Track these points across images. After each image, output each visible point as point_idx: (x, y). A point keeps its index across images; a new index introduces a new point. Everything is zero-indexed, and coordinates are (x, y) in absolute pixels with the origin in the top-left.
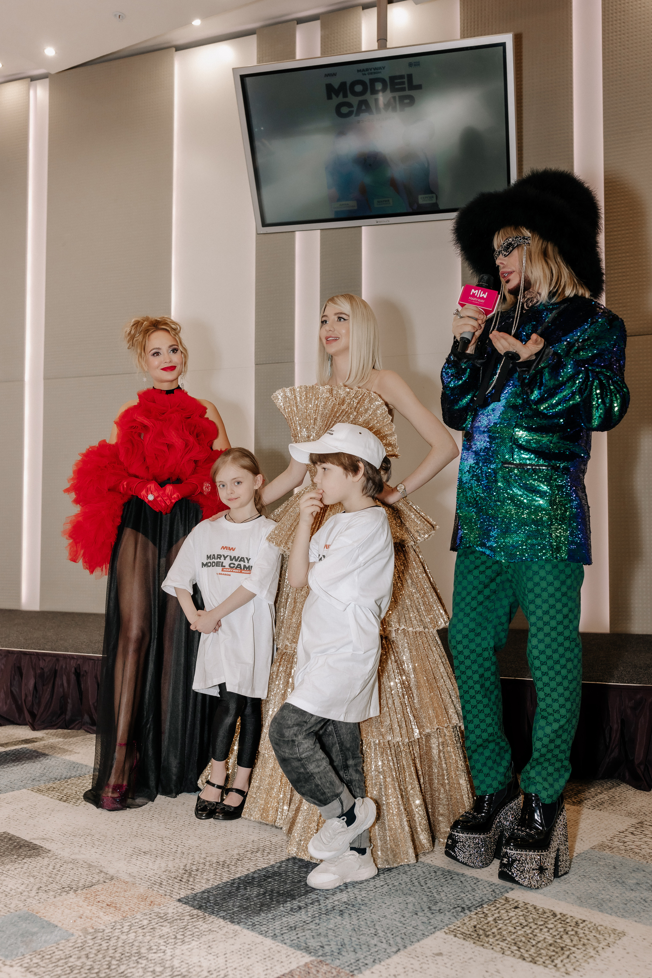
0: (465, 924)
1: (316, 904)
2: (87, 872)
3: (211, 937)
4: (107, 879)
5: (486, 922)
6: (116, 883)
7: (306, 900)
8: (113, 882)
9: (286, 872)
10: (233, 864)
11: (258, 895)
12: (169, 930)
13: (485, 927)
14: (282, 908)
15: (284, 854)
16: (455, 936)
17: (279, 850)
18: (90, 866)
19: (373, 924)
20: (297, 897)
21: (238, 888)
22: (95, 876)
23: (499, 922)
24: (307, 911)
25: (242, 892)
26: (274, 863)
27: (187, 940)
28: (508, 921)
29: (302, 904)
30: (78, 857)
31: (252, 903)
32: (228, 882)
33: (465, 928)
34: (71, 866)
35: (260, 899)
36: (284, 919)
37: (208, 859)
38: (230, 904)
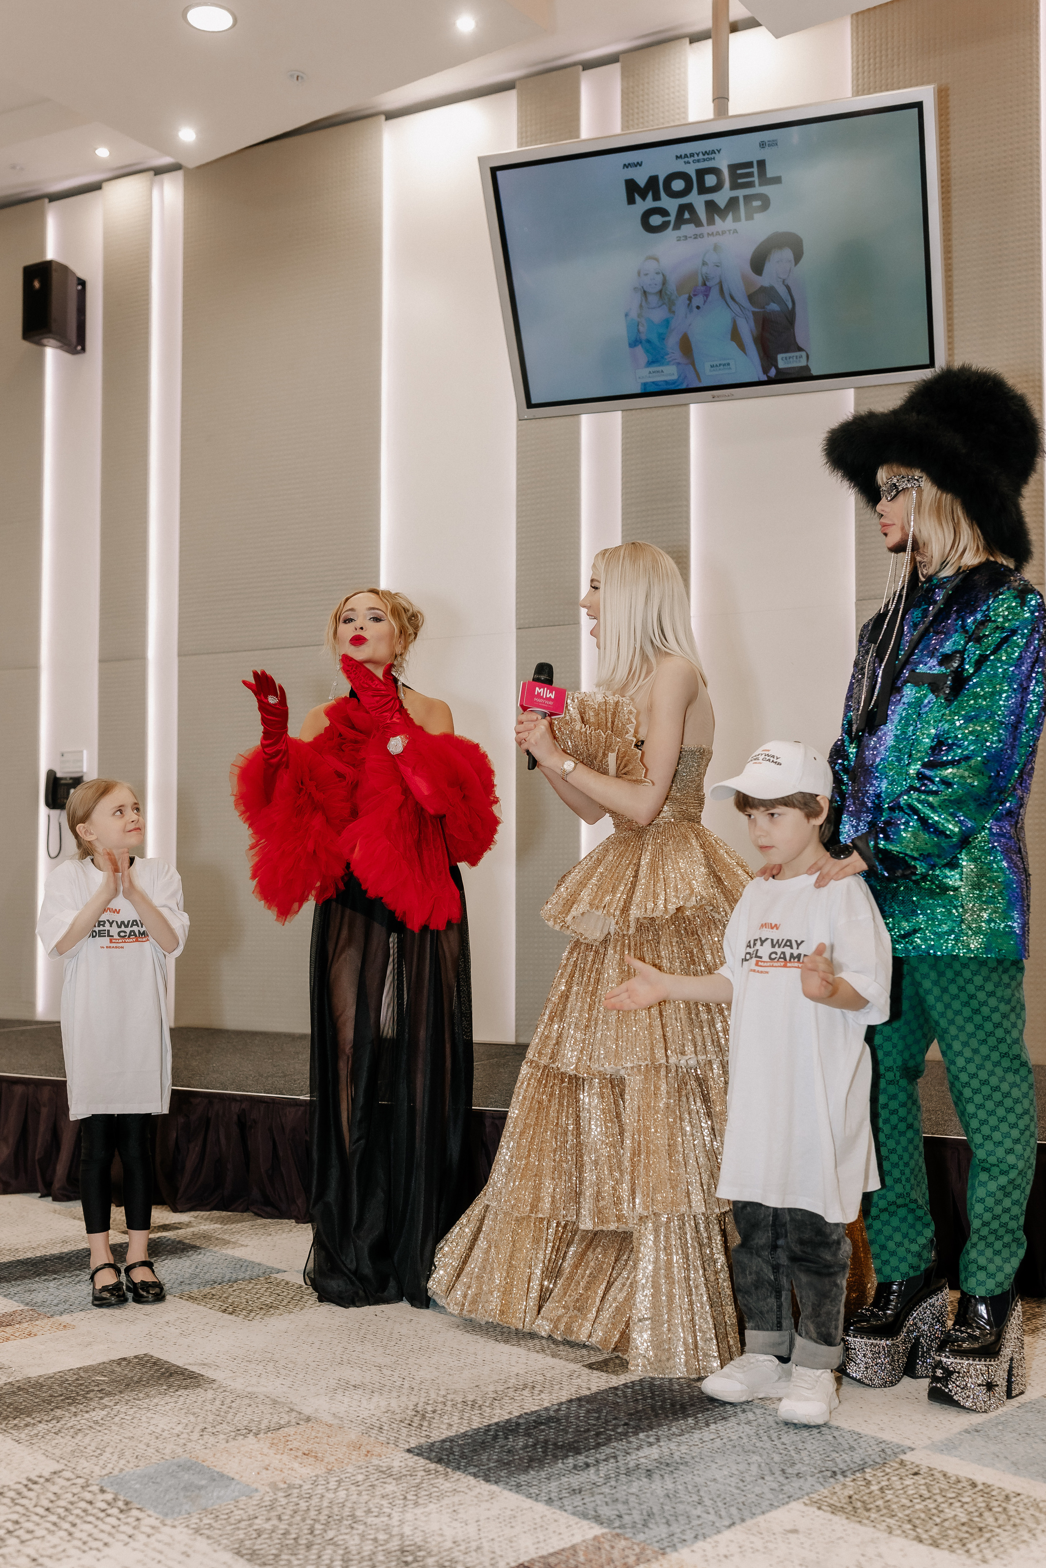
0: (835, 1493)
1: (612, 1460)
2: (271, 1411)
3: (456, 1499)
4: (301, 1420)
5: (867, 1491)
6: (314, 1425)
7: (598, 1456)
8: (310, 1424)
9: (567, 1417)
10: (487, 1404)
11: (525, 1447)
12: (395, 1489)
13: (865, 1498)
14: (560, 1465)
15: (564, 1393)
16: (819, 1508)
17: (557, 1387)
18: (275, 1402)
19: (696, 1489)
20: (583, 1451)
21: (495, 1437)
22: (283, 1415)
23: (887, 1492)
24: (598, 1470)
25: (501, 1442)
26: (548, 1405)
27: (421, 1501)
28: (901, 1492)
29: (591, 1460)
30: (255, 1389)
31: (516, 1457)
32: (480, 1428)
33: (835, 1498)
34: (247, 1401)
35: (528, 1452)
36: (564, 1479)
37: (450, 1397)
38: (484, 1457)
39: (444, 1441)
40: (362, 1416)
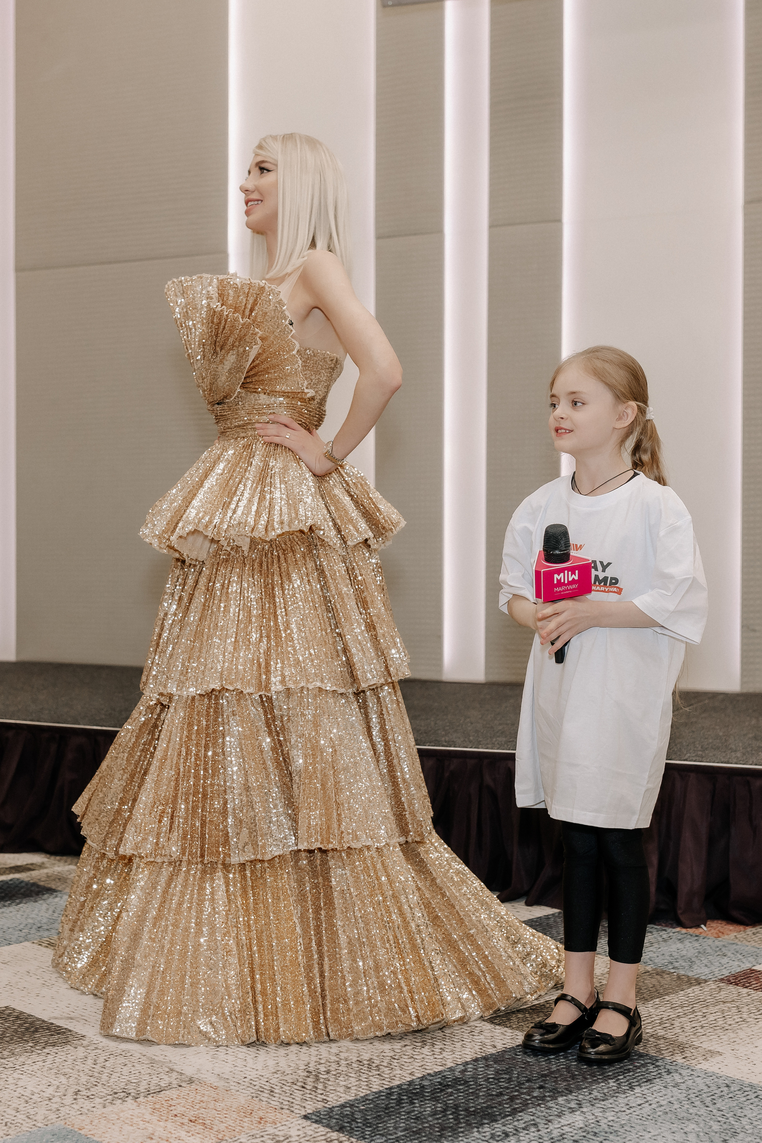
1: (533, 1129)
2: (149, 1071)
4: (183, 1081)
6: (199, 1088)
8: (194, 1086)
10: (385, 1064)
11: (434, 1113)
14: (477, 1134)
18: (152, 1061)
20: (499, 1117)
21: (399, 1102)
22: (162, 1076)
25: (407, 1107)
29: (509, 1129)
31: (426, 1125)
32: (381, 1092)
34: (121, 1060)
35: (437, 1119)
37: (343, 1055)
38: (391, 1124)
39: (343, 1106)
40: (250, 1077)
